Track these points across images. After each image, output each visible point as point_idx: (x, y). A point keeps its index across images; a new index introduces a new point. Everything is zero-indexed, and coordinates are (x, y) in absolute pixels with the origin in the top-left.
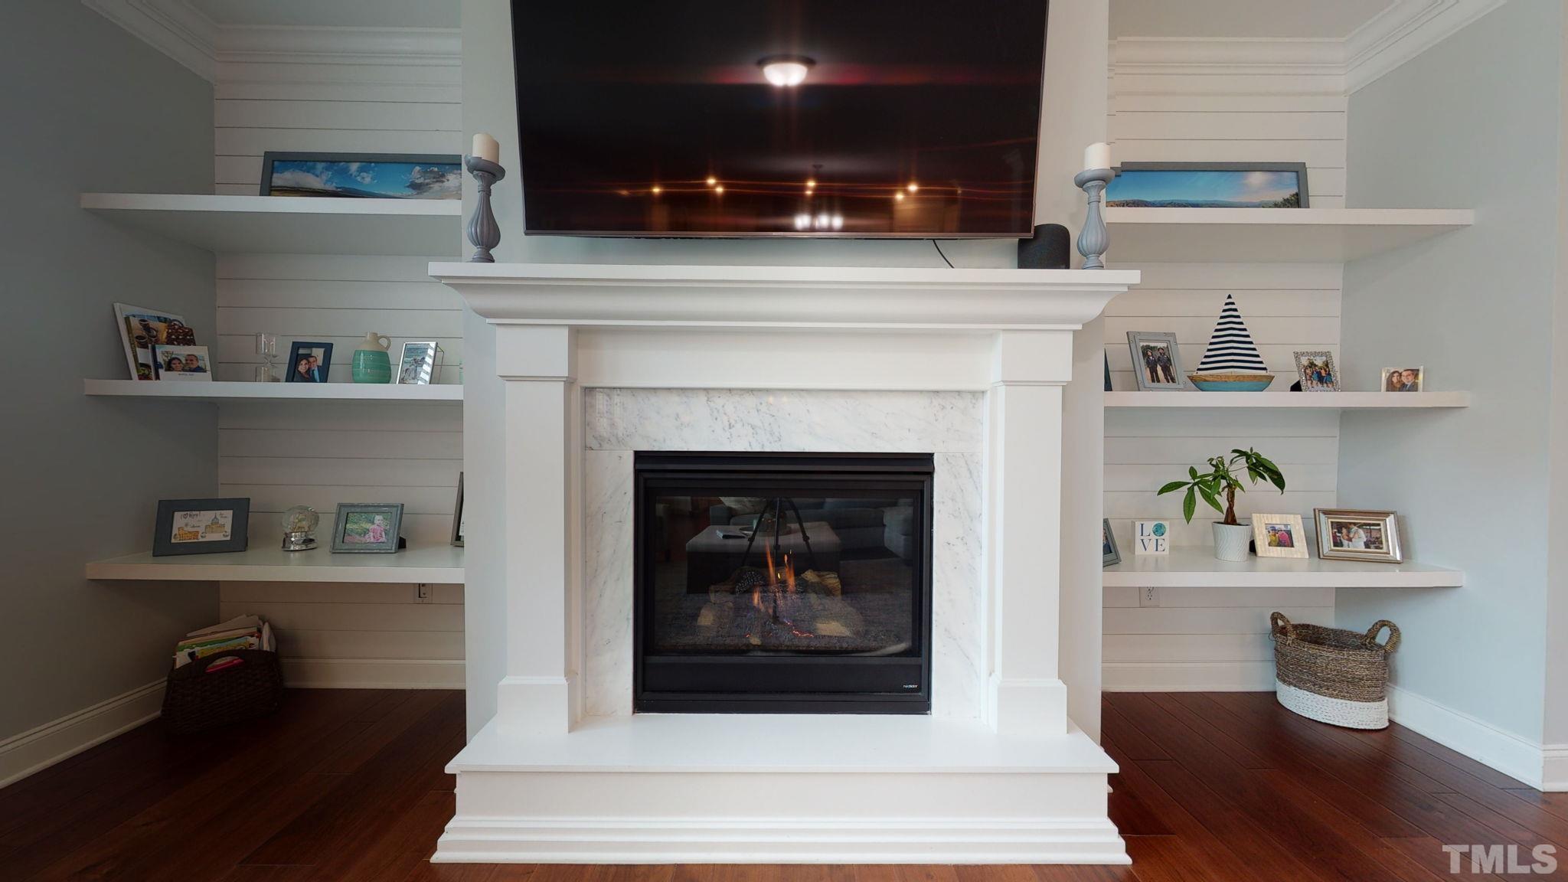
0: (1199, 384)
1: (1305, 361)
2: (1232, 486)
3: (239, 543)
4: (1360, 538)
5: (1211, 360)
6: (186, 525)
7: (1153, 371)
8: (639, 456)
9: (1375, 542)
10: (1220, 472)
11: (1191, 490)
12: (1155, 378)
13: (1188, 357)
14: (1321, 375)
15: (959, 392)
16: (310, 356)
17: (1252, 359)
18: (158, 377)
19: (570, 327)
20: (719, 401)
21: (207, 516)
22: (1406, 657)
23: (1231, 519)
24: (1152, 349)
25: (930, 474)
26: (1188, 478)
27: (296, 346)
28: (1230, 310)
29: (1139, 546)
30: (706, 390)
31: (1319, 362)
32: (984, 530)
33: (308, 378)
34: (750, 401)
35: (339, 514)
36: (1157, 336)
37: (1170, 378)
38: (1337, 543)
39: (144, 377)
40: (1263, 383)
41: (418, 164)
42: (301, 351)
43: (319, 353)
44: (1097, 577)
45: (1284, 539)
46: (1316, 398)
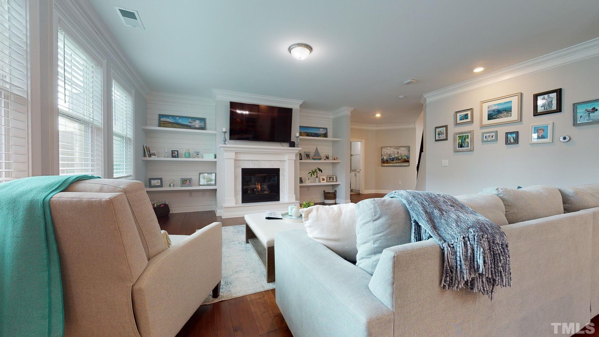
0: (314, 159)
1: (326, 156)
2: (317, 172)
3: (161, 186)
4: (332, 179)
5: (315, 155)
6: (154, 182)
7: (307, 157)
8: (242, 169)
9: (333, 179)
10: (316, 171)
11: (312, 173)
12: (307, 158)
13: (312, 155)
14: (327, 158)
15: (283, 161)
16: (175, 153)
17: (320, 156)
18: (151, 157)
19: (235, 152)
20: (253, 162)
21: (156, 181)
22: (338, 194)
23: (317, 177)
24: (307, 154)
25: (279, 171)
26: (311, 172)
27: (172, 151)
28: (317, 149)
29: (306, 181)
30: (251, 160)
31: (327, 156)
32: (286, 177)
33: (175, 157)
34: (257, 161)
35: (181, 180)
36: (308, 152)
37: (309, 158)
38: (329, 180)
39: (149, 157)
40: (320, 159)
41: (191, 118)
42: (173, 152)
43: (176, 152)
44: (299, 185)
45: (323, 180)
46: (327, 161)
